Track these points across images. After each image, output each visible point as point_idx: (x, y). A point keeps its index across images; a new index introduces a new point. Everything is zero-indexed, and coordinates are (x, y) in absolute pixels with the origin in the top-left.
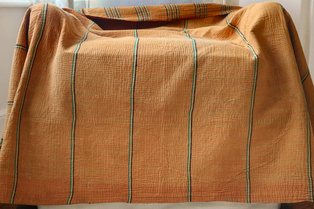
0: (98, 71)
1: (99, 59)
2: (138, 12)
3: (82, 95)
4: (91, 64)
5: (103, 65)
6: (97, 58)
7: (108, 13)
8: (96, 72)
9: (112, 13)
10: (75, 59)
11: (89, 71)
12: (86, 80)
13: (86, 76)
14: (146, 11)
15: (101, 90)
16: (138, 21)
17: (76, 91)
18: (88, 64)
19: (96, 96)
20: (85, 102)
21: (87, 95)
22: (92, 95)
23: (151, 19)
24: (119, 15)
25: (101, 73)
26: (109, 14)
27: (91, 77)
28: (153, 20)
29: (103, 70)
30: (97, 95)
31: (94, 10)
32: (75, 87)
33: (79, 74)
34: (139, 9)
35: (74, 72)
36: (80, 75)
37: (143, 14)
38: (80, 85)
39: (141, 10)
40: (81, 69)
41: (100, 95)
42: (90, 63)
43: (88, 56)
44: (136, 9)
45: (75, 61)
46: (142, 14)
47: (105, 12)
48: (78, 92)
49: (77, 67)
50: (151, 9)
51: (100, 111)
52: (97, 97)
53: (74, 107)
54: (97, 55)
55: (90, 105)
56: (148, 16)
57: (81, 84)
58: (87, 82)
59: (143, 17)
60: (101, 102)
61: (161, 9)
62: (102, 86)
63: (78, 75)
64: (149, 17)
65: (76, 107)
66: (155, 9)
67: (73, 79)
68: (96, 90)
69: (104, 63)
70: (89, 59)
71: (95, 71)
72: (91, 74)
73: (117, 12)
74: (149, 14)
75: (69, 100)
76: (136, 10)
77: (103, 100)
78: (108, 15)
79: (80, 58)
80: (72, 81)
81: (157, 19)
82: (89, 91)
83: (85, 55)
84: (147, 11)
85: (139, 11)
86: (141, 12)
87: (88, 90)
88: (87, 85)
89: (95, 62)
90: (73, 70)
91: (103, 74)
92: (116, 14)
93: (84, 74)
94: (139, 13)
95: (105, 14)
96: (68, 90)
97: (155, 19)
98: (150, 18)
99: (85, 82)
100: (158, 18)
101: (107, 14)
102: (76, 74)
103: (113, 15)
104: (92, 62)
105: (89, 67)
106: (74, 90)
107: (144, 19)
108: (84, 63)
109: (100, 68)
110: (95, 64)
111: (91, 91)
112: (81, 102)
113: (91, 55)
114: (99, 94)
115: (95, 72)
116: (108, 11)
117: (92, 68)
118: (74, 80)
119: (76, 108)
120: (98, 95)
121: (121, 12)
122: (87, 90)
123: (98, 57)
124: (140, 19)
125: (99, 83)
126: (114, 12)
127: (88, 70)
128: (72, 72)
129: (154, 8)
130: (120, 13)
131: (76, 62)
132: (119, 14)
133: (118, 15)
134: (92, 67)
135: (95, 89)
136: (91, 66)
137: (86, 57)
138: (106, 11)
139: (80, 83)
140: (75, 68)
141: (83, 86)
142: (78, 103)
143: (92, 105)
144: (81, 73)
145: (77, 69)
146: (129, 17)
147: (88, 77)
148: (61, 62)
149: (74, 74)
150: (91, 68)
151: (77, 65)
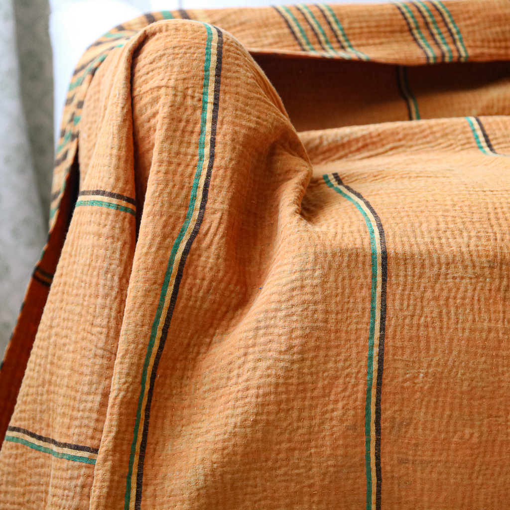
0: (479, 325)
1: (477, 277)
2: (413, 25)
3: (411, 431)
4: (447, 299)
5: (495, 303)
6: (470, 270)
7: (296, 29)
8: (472, 330)
9: (313, 29)
10: (379, 279)
11: (441, 328)
12: (429, 366)
13: (428, 349)
14: (444, 20)
15: (490, 407)
16: (423, 61)
17: (383, 417)
18: (436, 299)
19: (467, 431)
20: (422, 462)
21: (432, 430)
22: (451, 428)
23: (470, 52)
24: (341, 38)
25: (492, 335)
26: (301, 31)
27: (451, 352)
28: (476, 56)
29: (500, 325)
30: (472, 426)
31: (233, 17)
32: (383, 397)
33: (399, 344)
34: (417, 14)
35: (377, 334)
36: (402, 348)
37: (435, 31)
38: (403, 387)
39: (424, 17)
40: (407, 321)
41: (485, 429)
42: (445, 294)
43: (432, 265)
44: (403, 14)
45: (379, 290)
46: (432, 35)
47: (284, 25)
48: (394, 418)
49: (390, 312)
50: (462, 13)
51: (482, 497)
52: (472, 435)
53: (374, 489)
54: (466, 256)
55: (440, 473)
56: (454, 42)
57: (408, 384)
58: (434, 375)
59: (437, 44)
60: (487, 458)
61: (500, 12)
62: (493, 392)
63: (395, 347)
64: (459, 44)
65: (379, 486)
66: (479, 11)
67: (375, 366)
68: (471, 406)
69: (502, 294)
70: (439, 275)
71: (468, 325)
72: (451, 340)
73: (329, 23)
74: (458, 32)
75: (357, 459)
76: (406, 19)
77: (497, 449)
78: (299, 35)
79: (402, 273)
80: (369, 373)
81: (490, 55)
82: (439, 411)
83: (418, 262)
84: (448, 20)
85: (416, 22)
86: (427, 24)
87: (435, 408)
88: (431, 388)
89: (462, 289)
90: (372, 329)
91: (500, 342)
92: (328, 32)
93: (423, 344)
94: (418, 28)
95: (287, 31)
96: (355, 416)
97: (483, 54)
98: (465, 51)
99: (426, 374)
100: (493, 51)
101: (293, 33)
102: (389, 342)
103: (316, 35)
104: (450, 290)
105: (440, 313)
106: (378, 413)
107: (443, 56)
108: (418, 294)
109: (485, 316)
110: (464, 298)
111: (447, 413)
112: (401, 462)
113: (443, 260)
114: (480, 426)
115: (467, 334)
116: (295, 20)
117: (453, 316)
118: (380, 371)
119: (379, 492)
120: (476, 430)
121: (346, 26)
122: (431, 411)
123: (474, 266)
124: (431, 55)
125: (482, 380)
126: (320, 26)
127: (437, 324)
128: (371, 337)
129: (471, 8)
130: (342, 29)
131: (384, 292)
132: (339, 33)
133: (336, 36)
134: (453, 310)
135: (465, 402)
136: (447, 305)
137: (423, 266)
138: (286, 21)
139: (405, 381)
140: (383, 319)
141: (414, 392)
142: (388, 468)
143: (448, 474)
144: (411, 339)
145: (391, 323)
146: (381, 44)
147: (440, 355)
148: (319, 297)
149: (381, 345)
150: (448, 313)
151: (389, 304)
